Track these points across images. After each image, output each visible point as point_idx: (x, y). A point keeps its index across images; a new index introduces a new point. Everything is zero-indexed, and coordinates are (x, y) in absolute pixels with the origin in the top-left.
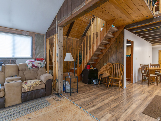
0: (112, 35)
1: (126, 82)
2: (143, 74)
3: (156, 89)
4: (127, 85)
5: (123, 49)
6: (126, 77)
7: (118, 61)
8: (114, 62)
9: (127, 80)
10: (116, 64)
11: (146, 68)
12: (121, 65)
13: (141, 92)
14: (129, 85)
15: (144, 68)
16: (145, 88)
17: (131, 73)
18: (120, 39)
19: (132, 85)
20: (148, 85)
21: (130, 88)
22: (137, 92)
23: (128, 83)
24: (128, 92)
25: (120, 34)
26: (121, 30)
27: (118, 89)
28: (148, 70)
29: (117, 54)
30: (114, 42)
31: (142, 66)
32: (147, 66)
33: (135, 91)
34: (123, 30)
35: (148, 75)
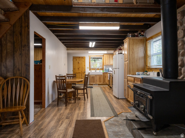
0: (4, 15)
1: (35, 108)
2: (59, 90)
3: (75, 110)
4: (36, 114)
5: (27, 48)
6: (35, 99)
7: (18, 72)
8: (9, 74)
9: (35, 103)
10: (14, 77)
11: (62, 81)
12: (24, 80)
13: (58, 122)
14: (39, 114)
15: (60, 81)
16: (62, 112)
17: (43, 91)
18: (21, 27)
19: (44, 111)
20: (65, 105)
21: (41, 120)
22: (53, 123)
23: (37, 110)
24: (37, 131)
25: (20, 18)
26: (23, 10)
27: (17, 130)
28: (65, 84)
29: (16, 58)
30: (9, 31)
31: (57, 78)
32: (64, 78)
33: (49, 122)
34: (26, 11)
35: (65, 91)
